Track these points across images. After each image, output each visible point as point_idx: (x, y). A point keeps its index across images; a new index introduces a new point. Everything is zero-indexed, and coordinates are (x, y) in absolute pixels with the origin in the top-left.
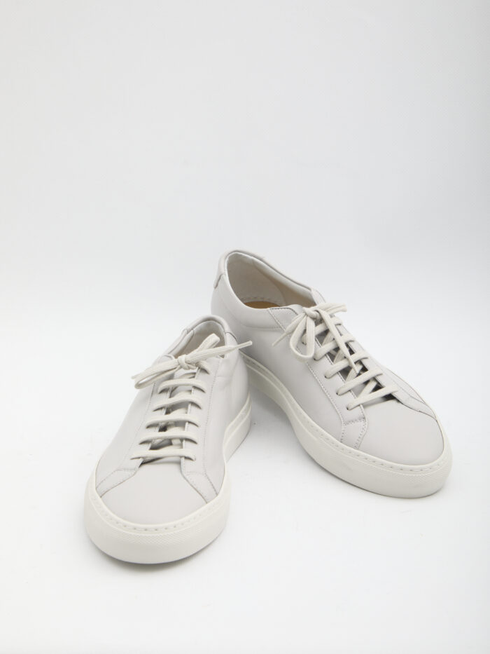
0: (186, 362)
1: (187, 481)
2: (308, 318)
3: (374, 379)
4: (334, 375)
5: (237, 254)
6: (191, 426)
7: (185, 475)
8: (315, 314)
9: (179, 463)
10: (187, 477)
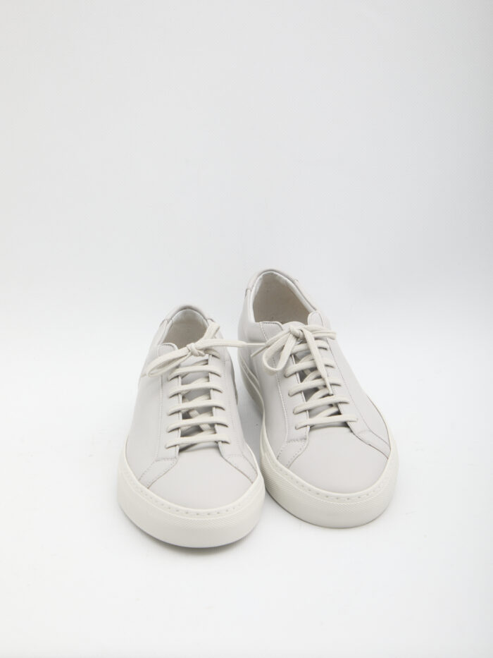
0: (196, 348)
1: (230, 463)
2: (291, 336)
3: (336, 405)
4: (297, 393)
5: (272, 274)
6: (218, 410)
7: (226, 458)
8: (298, 332)
9: (217, 448)
10: (229, 460)
